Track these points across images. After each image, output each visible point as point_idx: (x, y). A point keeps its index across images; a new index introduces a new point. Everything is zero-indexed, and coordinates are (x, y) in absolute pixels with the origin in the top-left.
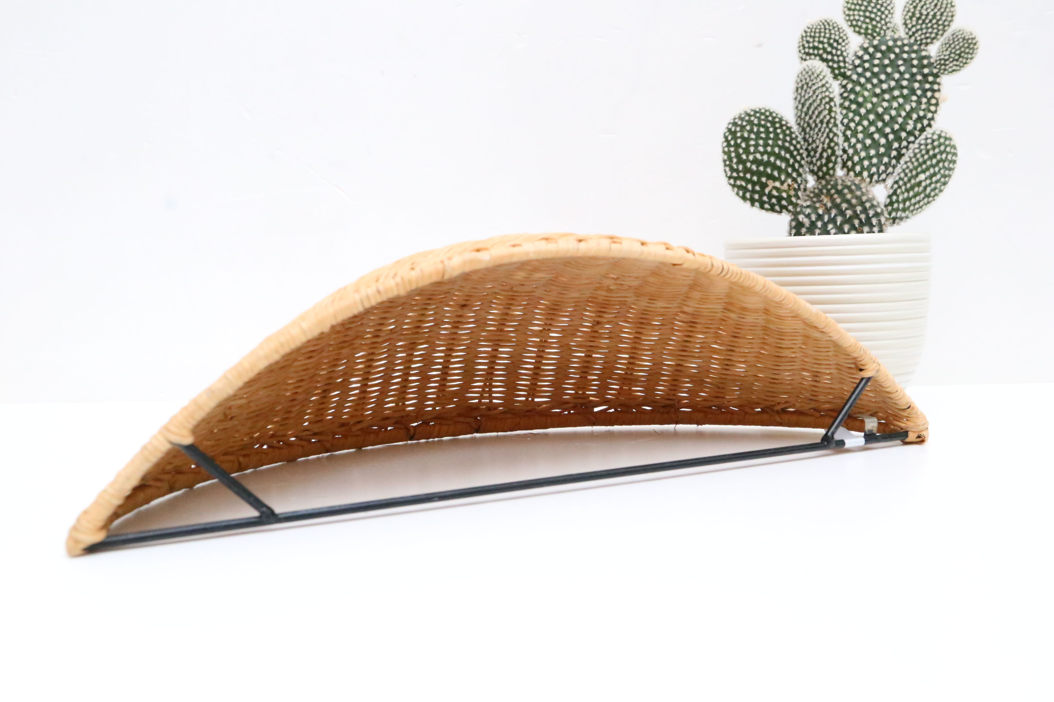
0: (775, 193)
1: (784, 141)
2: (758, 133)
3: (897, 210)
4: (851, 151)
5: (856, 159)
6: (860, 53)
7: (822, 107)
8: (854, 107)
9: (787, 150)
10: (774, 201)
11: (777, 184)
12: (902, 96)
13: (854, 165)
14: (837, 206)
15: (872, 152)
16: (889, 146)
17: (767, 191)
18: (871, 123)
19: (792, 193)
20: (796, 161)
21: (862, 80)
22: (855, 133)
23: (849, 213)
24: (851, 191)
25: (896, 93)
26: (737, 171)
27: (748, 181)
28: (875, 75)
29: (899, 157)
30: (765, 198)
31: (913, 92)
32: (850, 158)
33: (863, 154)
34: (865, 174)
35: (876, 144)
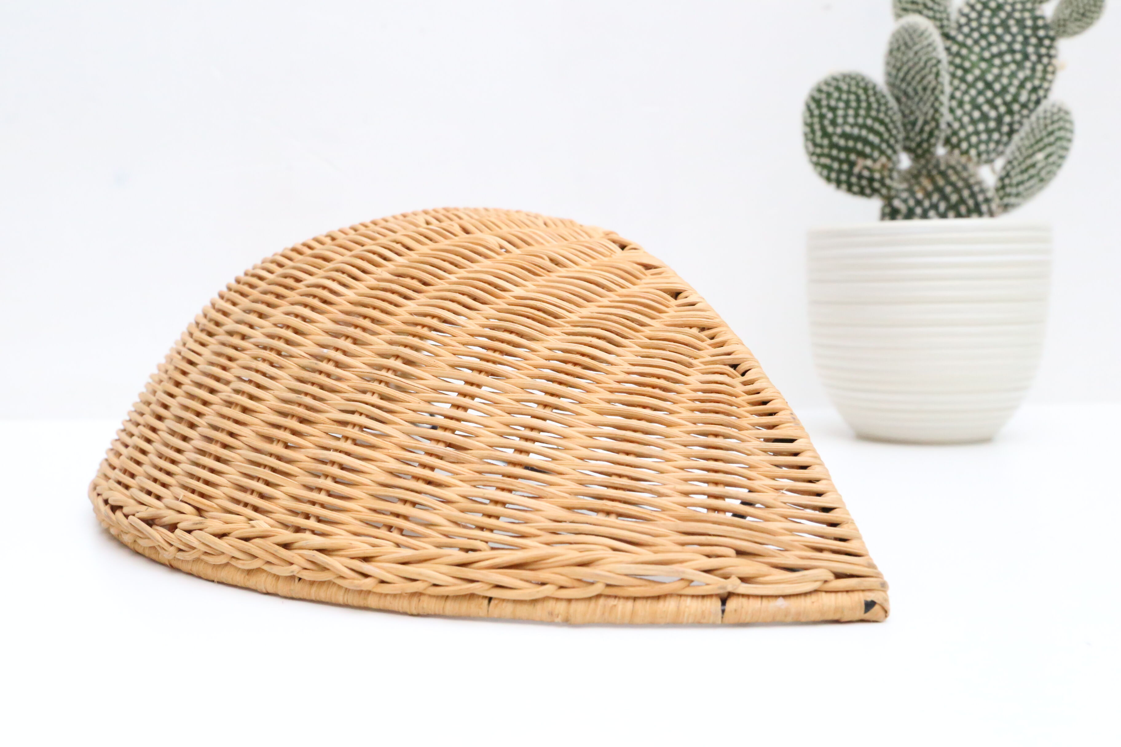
0: (866, 173)
1: (878, 111)
2: (847, 102)
3: (1009, 195)
4: (956, 125)
5: (962, 134)
6: (966, 10)
7: (927, 70)
8: (959, 73)
9: (882, 122)
10: (864, 182)
11: (869, 163)
12: (1014, 61)
13: (960, 141)
14: (940, 190)
15: (981, 127)
16: (999, 120)
17: (856, 170)
18: (980, 93)
19: (886, 173)
20: (891, 135)
21: (969, 42)
22: (961, 104)
23: (954, 198)
24: (957, 172)
25: (1008, 58)
26: (821, 146)
27: (833, 159)
28: (983, 36)
29: (1011, 133)
30: (854, 180)
31: (1026, 57)
32: (955, 133)
33: (970, 129)
34: (973, 152)
35: (985, 118)
